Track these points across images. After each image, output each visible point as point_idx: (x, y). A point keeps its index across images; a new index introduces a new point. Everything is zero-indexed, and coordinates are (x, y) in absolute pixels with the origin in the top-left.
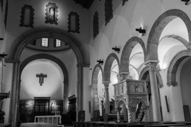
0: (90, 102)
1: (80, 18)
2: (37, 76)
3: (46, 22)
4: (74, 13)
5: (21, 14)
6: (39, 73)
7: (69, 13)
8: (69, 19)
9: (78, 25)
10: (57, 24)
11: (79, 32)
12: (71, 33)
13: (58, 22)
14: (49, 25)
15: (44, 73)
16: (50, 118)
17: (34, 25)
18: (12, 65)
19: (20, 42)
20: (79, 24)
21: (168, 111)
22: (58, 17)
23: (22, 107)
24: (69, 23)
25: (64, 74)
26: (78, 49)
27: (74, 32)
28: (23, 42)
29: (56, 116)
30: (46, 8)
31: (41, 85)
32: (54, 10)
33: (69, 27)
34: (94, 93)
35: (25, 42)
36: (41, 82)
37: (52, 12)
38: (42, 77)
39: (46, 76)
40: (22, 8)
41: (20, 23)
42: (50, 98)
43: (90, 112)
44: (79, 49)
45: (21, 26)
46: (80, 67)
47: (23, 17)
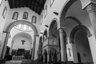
3: (23, 18)
5: (13, 15)
7: (33, 16)
8: (32, 18)
11: (36, 23)
12: (33, 23)
16: (20, 57)
17: (18, 19)
18: (6, 34)
21: (70, 56)
26: (35, 29)
27: (34, 23)
28: (12, 25)
29: (22, 56)
30: (24, 13)
31: (23, 44)
33: (32, 21)
39: (25, 41)
40: (14, 13)
41: (12, 18)
42: (24, 49)
43: (37, 55)
45: (12, 19)
46: (35, 36)
47: (14, 16)
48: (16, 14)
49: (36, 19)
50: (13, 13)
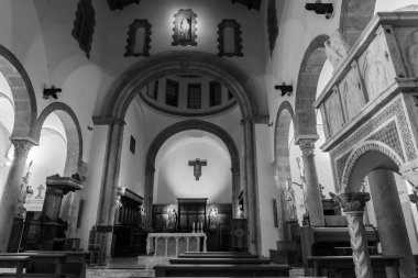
0: (274, 201)
1: (241, 29)
2: (191, 163)
3: (173, 44)
4: (229, 21)
5: (127, 37)
6: (193, 159)
7: (220, 21)
8: (221, 32)
9: (238, 41)
10: (195, 44)
11: (241, 55)
12: (225, 57)
13: (196, 40)
14: (180, 48)
15: (202, 159)
16: (182, 239)
17: (150, 51)
18: (106, 128)
19: (123, 84)
20: (241, 40)
22: (197, 33)
23: (158, 216)
24: (221, 40)
25: (231, 154)
26: (241, 88)
27: (230, 55)
28: (129, 85)
29: (193, 234)
30: (174, 19)
31: (197, 179)
32: (189, 21)
33: (221, 47)
34: (281, 179)
35: (134, 84)
36: (198, 175)
37: (186, 26)
38: (198, 166)
39: (205, 164)
40: (130, 26)
41: (125, 51)
42: (206, 199)
44: (244, 88)
45: (126, 55)
46: (247, 124)
47: (131, 42)
48: (141, 31)
49: (237, 32)
50: (128, 29)
